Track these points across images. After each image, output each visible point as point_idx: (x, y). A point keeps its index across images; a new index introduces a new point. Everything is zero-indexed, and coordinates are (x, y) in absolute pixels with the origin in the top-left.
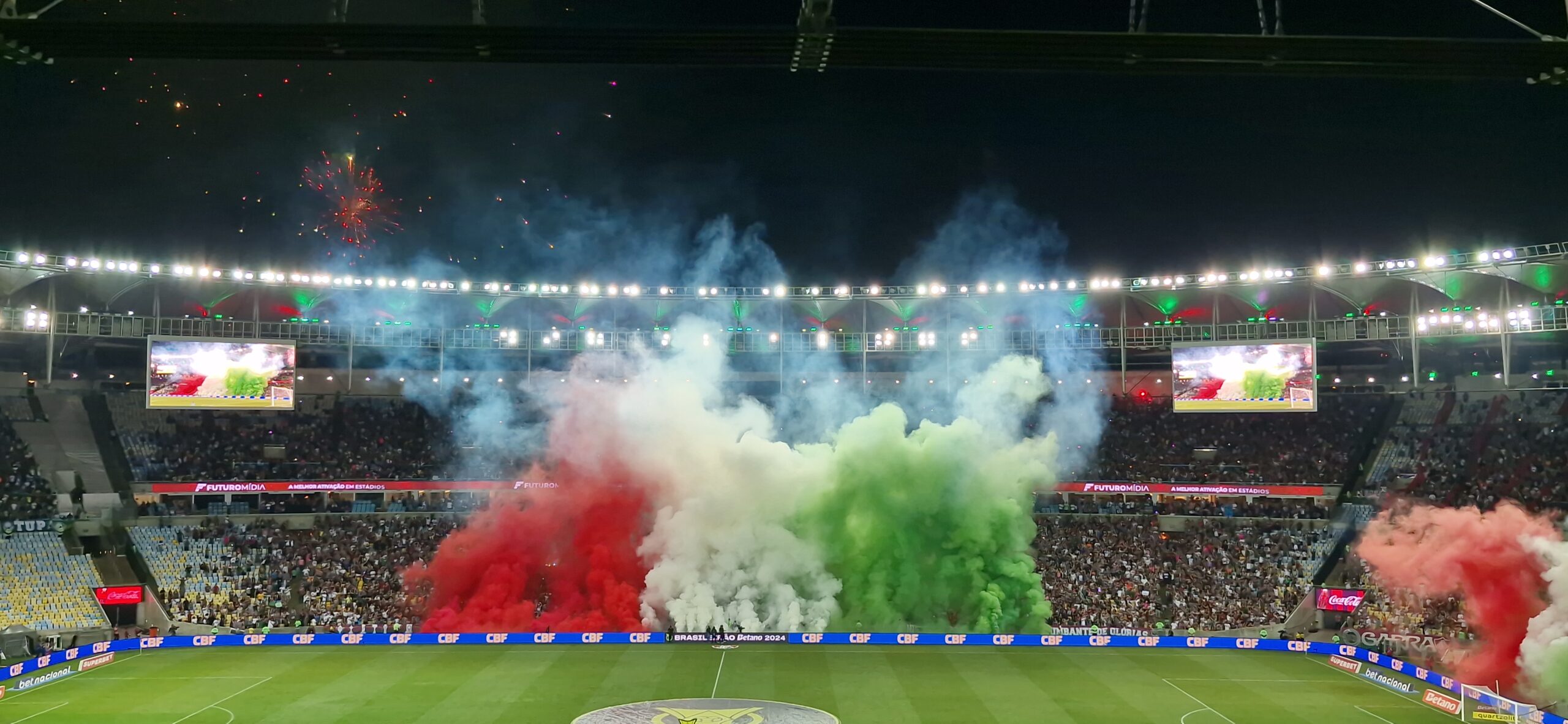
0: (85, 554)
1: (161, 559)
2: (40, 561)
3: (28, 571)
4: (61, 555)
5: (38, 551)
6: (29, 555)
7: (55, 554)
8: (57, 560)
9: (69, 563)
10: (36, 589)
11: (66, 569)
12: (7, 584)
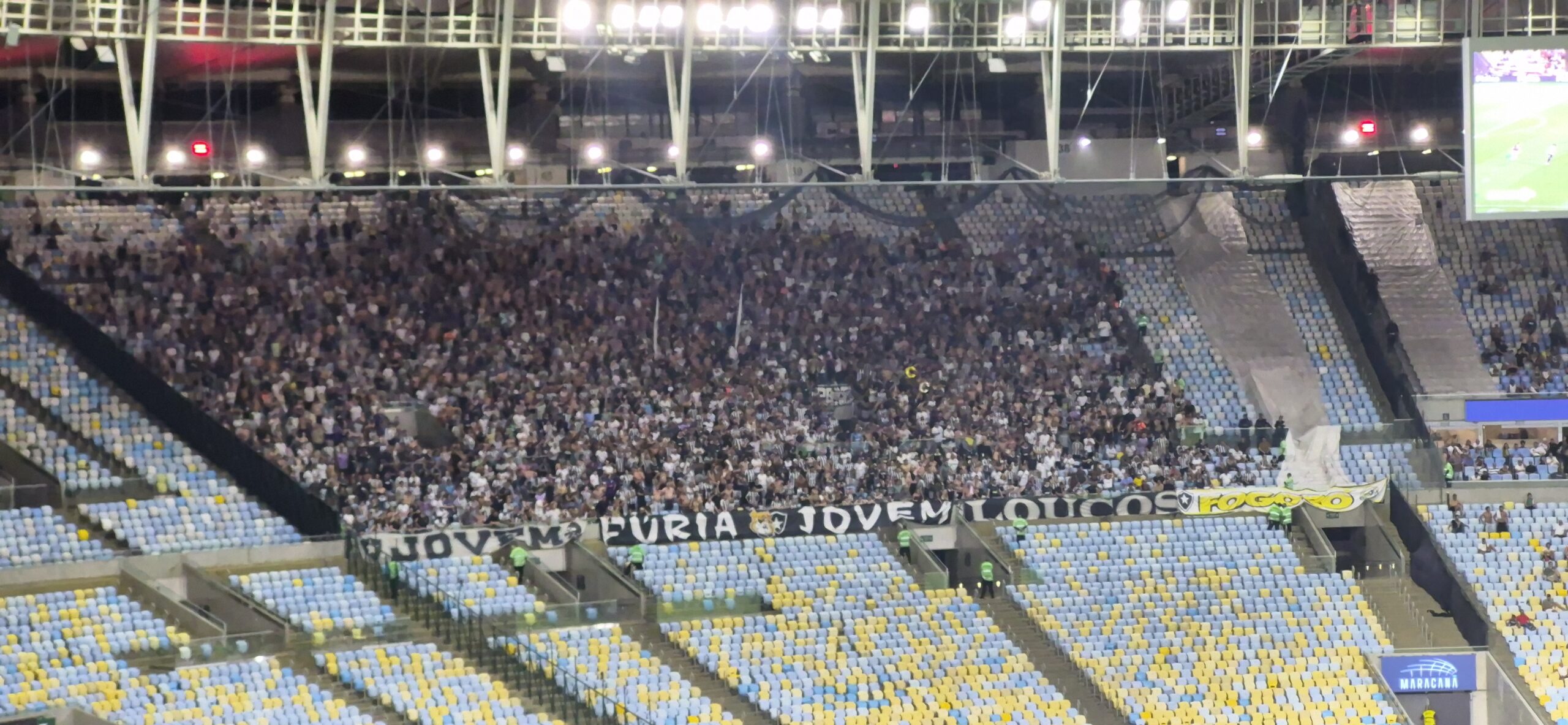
0: (1339, 570)
1: (1511, 585)
2: (1248, 583)
3: (1226, 607)
4: (1288, 569)
5: (1241, 563)
6: (1222, 570)
7: (1276, 568)
8: (1281, 583)
9: (1308, 590)
10: (1250, 654)
11: (1305, 605)
12: (1188, 641)
